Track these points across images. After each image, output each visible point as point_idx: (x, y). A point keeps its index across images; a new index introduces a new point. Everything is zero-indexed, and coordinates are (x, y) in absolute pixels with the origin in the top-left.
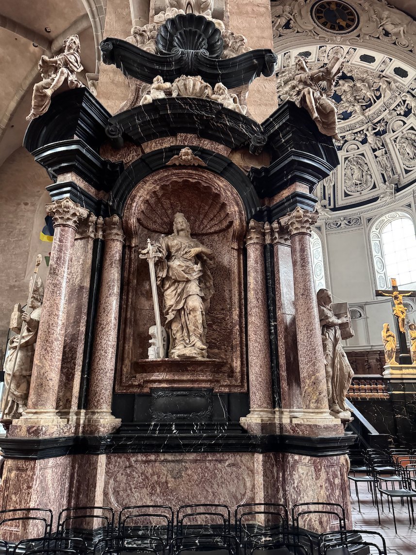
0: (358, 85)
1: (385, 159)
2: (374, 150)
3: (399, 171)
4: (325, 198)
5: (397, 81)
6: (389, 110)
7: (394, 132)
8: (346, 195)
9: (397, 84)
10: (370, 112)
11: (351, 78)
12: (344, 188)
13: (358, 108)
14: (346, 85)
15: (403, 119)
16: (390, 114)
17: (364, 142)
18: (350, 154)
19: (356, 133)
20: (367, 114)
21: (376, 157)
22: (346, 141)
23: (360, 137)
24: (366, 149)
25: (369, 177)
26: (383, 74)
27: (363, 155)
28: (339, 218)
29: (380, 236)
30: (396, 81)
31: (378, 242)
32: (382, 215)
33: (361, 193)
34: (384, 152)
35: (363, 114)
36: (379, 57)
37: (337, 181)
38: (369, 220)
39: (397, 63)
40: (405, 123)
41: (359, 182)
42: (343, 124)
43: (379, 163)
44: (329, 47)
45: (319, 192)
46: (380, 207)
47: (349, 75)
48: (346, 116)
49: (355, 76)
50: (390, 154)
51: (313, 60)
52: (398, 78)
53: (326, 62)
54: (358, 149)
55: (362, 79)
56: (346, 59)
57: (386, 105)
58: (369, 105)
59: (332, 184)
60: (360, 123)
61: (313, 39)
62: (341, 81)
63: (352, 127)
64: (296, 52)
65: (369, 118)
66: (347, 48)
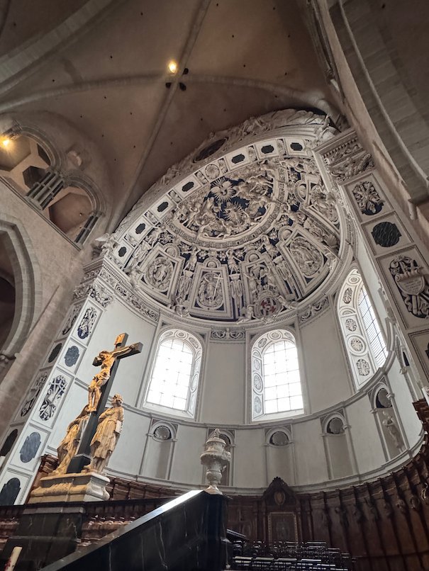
0: (249, 182)
1: (315, 227)
2: (302, 225)
3: (332, 230)
4: (291, 293)
5: (272, 158)
6: (287, 184)
7: (304, 198)
8: (308, 280)
9: (274, 159)
10: (275, 195)
11: (241, 180)
12: (303, 274)
13: (263, 199)
14: (240, 187)
15: (303, 183)
16: (289, 186)
17: (291, 222)
18: (289, 241)
19: (280, 219)
20: (274, 199)
21: (308, 230)
22: (277, 231)
23: (285, 222)
24: (296, 228)
25: (315, 252)
26: (259, 160)
27: (298, 235)
28: (307, 307)
30: (270, 159)
31: (353, 318)
32: (342, 284)
33: (319, 272)
34: (310, 221)
35: (271, 201)
36: (243, 151)
37: (294, 271)
38: (334, 296)
39: (260, 145)
40: (305, 185)
42: (265, 218)
43: (314, 233)
44: (203, 170)
45: (283, 289)
46: (336, 276)
47: (236, 179)
48: (262, 211)
49: (242, 177)
50: (317, 220)
51: (199, 186)
52: (270, 155)
53: (211, 181)
54: (291, 232)
55: (250, 176)
56: (224, 170)
57: (282, 181)
58: (270, 191)
59: (290, 276)
60: (277, 209)
61: (189, 172)
62: (235, 188)
63: (273, 217)
64: (178, 187)
65: (279, 201)
66: (216, 162)
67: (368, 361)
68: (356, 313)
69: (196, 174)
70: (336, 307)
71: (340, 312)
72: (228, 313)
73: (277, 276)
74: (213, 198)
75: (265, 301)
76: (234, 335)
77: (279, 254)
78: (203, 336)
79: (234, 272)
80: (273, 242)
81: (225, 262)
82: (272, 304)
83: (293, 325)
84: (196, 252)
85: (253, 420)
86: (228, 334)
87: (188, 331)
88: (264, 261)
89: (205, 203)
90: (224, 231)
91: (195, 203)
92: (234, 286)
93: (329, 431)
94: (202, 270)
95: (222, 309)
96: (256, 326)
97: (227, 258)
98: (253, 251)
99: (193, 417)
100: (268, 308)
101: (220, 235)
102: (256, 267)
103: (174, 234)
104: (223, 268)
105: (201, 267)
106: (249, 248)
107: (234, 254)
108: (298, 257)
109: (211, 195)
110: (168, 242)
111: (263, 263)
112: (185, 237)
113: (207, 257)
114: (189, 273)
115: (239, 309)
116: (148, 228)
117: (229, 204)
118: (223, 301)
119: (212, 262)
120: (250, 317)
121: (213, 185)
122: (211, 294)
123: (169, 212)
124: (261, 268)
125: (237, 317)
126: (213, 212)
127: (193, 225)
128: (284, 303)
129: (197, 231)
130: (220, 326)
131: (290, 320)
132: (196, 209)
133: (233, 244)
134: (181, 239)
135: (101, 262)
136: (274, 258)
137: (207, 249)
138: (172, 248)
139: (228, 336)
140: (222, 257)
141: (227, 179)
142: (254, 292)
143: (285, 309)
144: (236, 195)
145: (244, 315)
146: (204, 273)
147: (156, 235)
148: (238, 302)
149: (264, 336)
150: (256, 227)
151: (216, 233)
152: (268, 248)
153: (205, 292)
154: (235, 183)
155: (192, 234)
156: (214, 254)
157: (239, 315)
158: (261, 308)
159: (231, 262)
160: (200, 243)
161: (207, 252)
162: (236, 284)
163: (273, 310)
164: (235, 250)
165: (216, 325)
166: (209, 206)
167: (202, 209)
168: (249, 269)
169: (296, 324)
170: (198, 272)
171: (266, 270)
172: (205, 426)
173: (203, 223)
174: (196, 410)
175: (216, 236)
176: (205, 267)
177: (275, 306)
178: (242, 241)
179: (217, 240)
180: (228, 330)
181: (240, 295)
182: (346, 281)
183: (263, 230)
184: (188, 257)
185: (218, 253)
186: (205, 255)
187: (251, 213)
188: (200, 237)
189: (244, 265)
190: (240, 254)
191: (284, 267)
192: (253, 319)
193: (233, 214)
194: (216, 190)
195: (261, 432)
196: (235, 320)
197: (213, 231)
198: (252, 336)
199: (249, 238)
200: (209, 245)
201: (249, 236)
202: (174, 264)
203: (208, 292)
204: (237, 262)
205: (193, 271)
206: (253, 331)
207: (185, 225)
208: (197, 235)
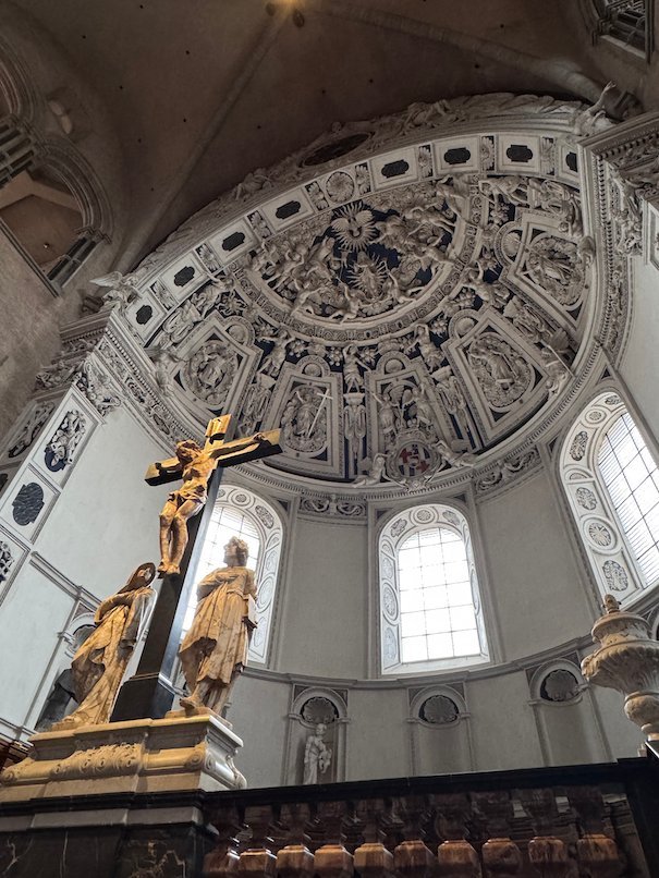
0: (409, 216)
1: (527, 315)
2: (501, 310)
3: (562, 322)
4: (460, 437)
5: (462, 174)
6: (483, 228)
7: (513, 258)
8: (497, 416)
9: (466, 177)
10: (455, 250)
11: (392, 213)
12: (488, 405)
13: (431, 254)
14: (389, 225)
15: (515, 228)
16: (488, 232)
17: (478, 304)
18: (466, 341)
19: (458, 296)
20: (452, 255)
21: (511, 320)
22: (449, 319)
23: (466, 301)
24: (487, 316)
25: (518, 363)
26: (435, 177)
27: (489, 329)
28: (494, 464)
29: (592, 473)
30: (460, 175)
31: (589, 487)
32: (571, 423)
33: (521, 402)
34: (518, 303)
35: (446, 258)
36: (407, 154)
37: (470, 397)
38: (552, 445)
39: (444, 145)
40: (519, 233)
41: (507, 381)
42: (427, 293)
43: (521, 328)
44: (323, 180)
45: (446, 430)
46: (560, 407)
47: (384, 209)
48: (424, 277)
49: (396, 207)
50: (532, 302)
51: (310, 212)
52: (460, 168)
53: (334, 206)
54: (476, 322)
55: (411, 205)
56: (364, 188)
57: (474, 223)
58: (447, 239)
59: (462, 405)
60: (455, 277)
61: (294, 183)
62: (378, 226)
63: (444, 291)
64: (270, 208)
65: (462, 261)
66: (350, 170)
67: (623, 565)
68: (594, 479)
69: (308, 187)
70: (557, 464)
71: (565, 475)
72: (334, 467)
73: (436, 406)
74: (332, 241)
75: (409, 449)
76: (345, 509)
77: (445, 363)
78: (285, 505)
79: (354, 390)
80: (437, 341)
81: (339, 368)
82: (422, 456)
83: (462, 498)
84: (286, 342)
85: (384, 672)
86: (333, 506)
87: (256, 492)
88: (414, 374)
89: (315, 247)
90: (346, 308)
91: (297, 244)
92: (351, 414)
93: (544, 695)
94: (293, 379)
95: (323, 457)
96: (390, 494)
97: (343, 362)
98: (394, 354)
99: (263, 661)
100: (413, 462)
101: (336, 314)
102: (398, 383)
103: (247, 300)
104: (333, 380)
105: (292, 373)
106: (389, 347)
107: (357, 355)
108: (483, 371)
109: (330, 233)
110: (234, 314)
111: (412, 379)
112: (269, 309)
113: (305, 353)
114: (267, 381)
115: (356, 461)
116: (199, 278)
117: (362, 256)
118: (327, 444)
119: (314, 364)
120: (378, 477)
121: (338, 213)
122: (306, 426)
123: (244, 253)
124: (406, 387)
125: (351, 476)
126: (329, 267)
127: (286, 288)
128: (447, 456)
129: (293, 301)
130: (319, 489)
131: (456, 488)
132: (298, 257)
133: (359, 335)
134: (260, 312)
135: (103, 325)
136: (436, 369)
137: (308, 339)
138: (241, 327)
139: (333, 510)
140: (335, 357)
141: (366, 207)
142: (387, 430)
143: (448, 466)
144: (380, 240)
145: (365, 473)
146: (295, 384)
147: (214, 294)
148: (356, 448)
149: (403, 515)
150: (408, 306)
151: (328, 310)
152: (425, 350)
153: (294, 422)
154: (380, 217)
155: (281, 305)
156: (320, 349)
157: (356, 473)
158: (401, 462)
159: (351, 369)
160: (296, 325)
161: (307, 344)
162: (355, 413)
163: (424, 467)
164: (361, 349)
165: (311, 487)
166: (323, 253)
167: (310, 259)
168: (384, 386)
169: (470, 496)
170: (285, 382)
171: (416, 392)
172: (287, 679)
173: (307, 285)
174: (270, 646)
175: (328, 315)
176: (299, 374)
177: (428, 461)
178: (377, 333)
179: (329, 324)
180: (334, 498)
181: (361, 435)
182: (581, 418)
183: (419, 314)
184: (269, 348)
185: (328, 348)
186: (302, 349)
187: (403, 279)
188: (297, 314)
189: (375, 378)
190: (369, 356)
191: (452, 389)
192: (383, 480)
193: (367, 276)
194: (341, 224)
195: (403, 695)
196: (348, 480)
197: (323, 306)
198: (380, 514)
199: (391, 328)
200: (311, 331)
201: (391, 324)
202: (240, 358)
203: (300, 423)
204: (362, 371)
205: (276, 378)
206: (381, 504)
207: (272, 285)
208: (293, 307)
